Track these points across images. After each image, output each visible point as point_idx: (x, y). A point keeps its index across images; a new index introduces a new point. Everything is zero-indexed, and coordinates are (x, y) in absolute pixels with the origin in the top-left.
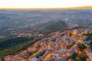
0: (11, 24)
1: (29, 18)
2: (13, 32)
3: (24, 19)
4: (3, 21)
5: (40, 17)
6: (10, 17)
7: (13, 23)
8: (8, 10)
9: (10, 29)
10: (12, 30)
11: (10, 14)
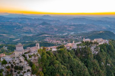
0: (50, 30)
1: (71, 25)
2: (47, 38)
3: (65, 26)
4: (43, 27)
5: (85, 25)
6: (51, 23)
7: (52, 30)
8: (51, 16)
9: (46, 35)
10: (48, 37)
11: (52, 20)
